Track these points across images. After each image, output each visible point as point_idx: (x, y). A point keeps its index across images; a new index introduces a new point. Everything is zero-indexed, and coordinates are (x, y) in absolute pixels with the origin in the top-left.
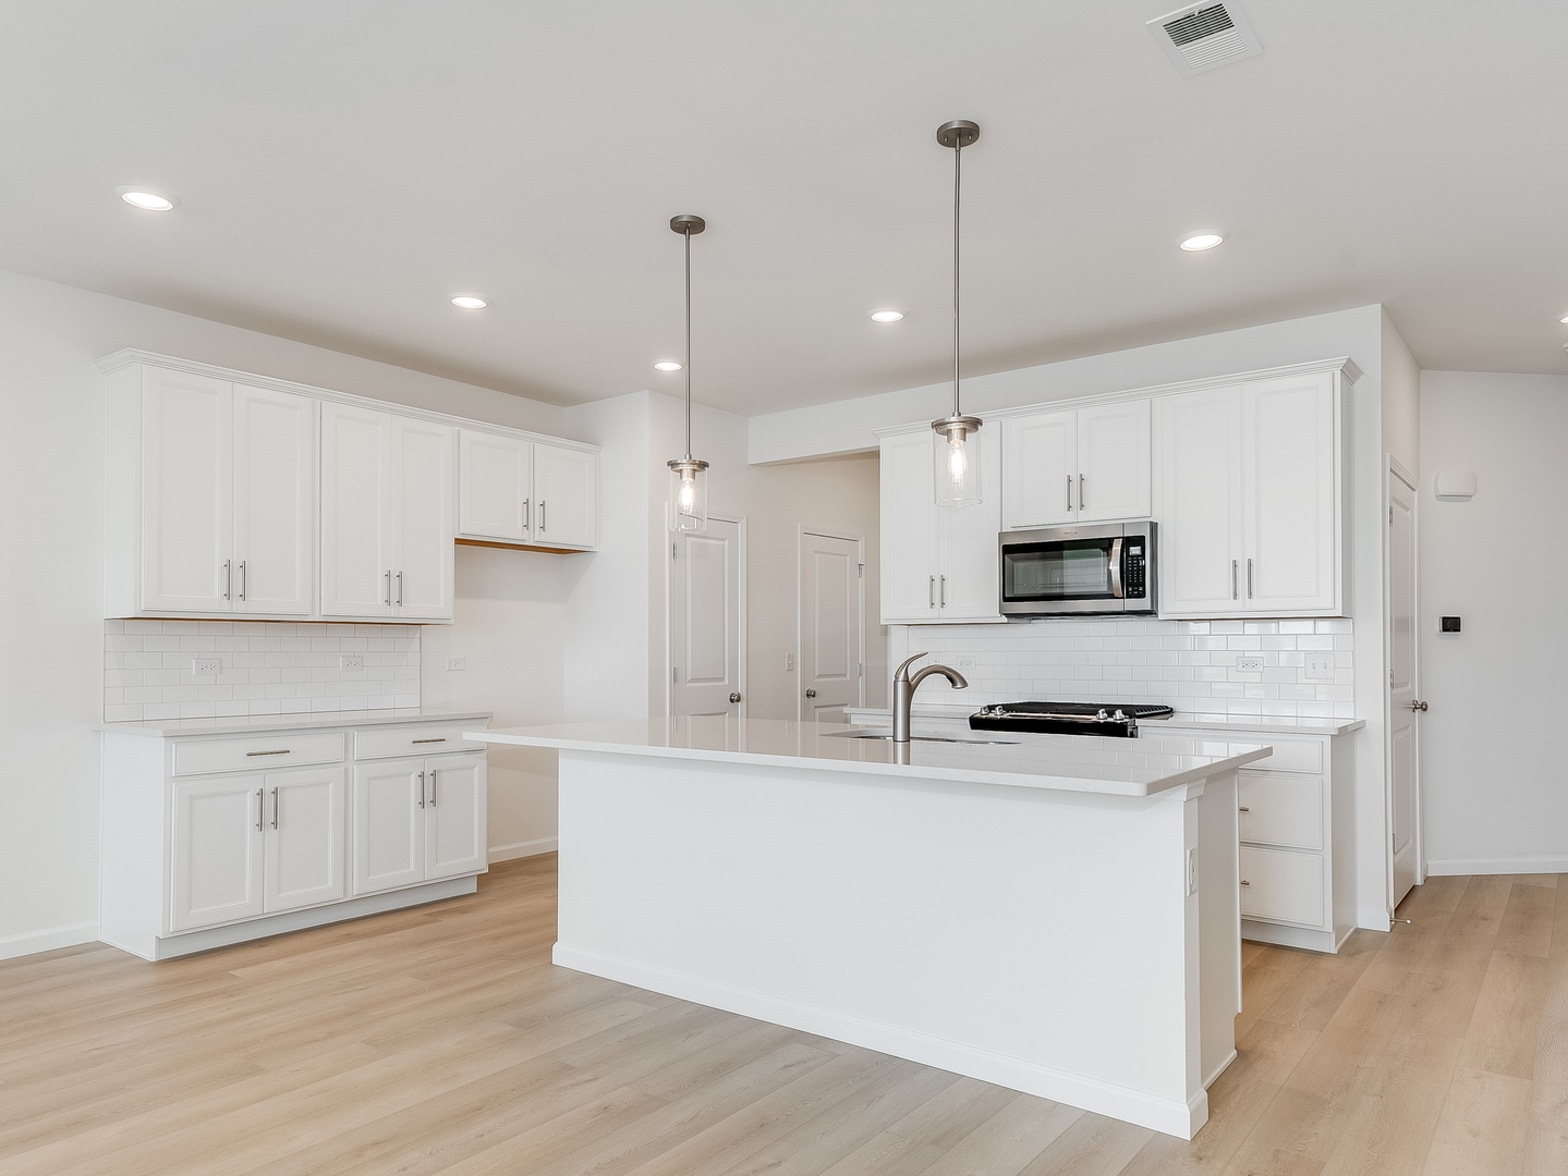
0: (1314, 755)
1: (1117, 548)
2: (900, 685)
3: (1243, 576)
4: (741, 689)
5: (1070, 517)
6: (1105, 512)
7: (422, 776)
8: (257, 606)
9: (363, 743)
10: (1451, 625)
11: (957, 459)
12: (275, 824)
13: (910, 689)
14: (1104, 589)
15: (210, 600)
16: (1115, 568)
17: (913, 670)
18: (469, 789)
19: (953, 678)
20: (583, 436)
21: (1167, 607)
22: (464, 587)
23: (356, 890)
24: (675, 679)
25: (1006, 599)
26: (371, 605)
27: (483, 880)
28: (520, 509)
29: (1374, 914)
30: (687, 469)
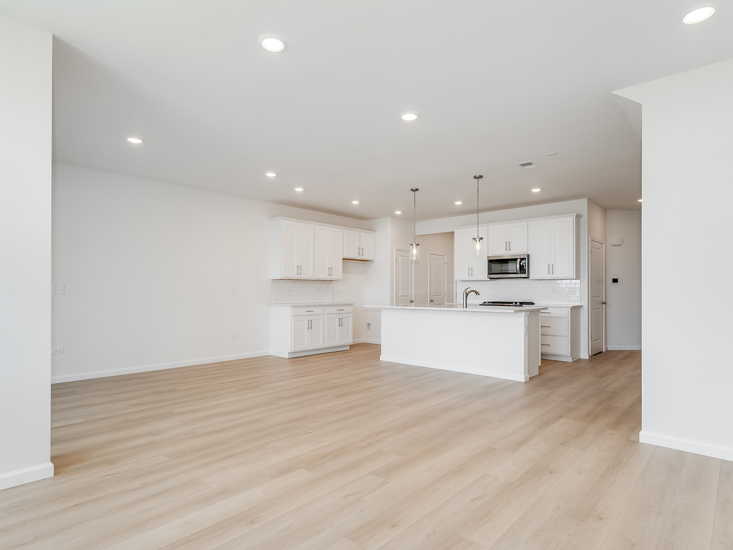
0: (567, 313)
1: (518, 261)
2: (465, 294)
3: (551, 269)
4: (413, 299)
5: (507, 252)
6: (516, 251)
7: (339, 319)
8: (304, 276)
9: (328, 310)
10: (615, 281)
11: (478, 246)
12: (311, 328)
13: (467, 295)
14: (515, 271)
15: (294, 275)
16: (518, 266)
17: (468, 291)
18: (349, 322)
19: (477, 293)
20: (371, 229)
21: (532, 276)
22: (344, 271)
23: (326, 346)
24: (396, 296)
25: (489, 274)
26: (325, 276)
27: (351, 346)
28: (357, 250)
29: (584, 354)
30: (415, 246)
